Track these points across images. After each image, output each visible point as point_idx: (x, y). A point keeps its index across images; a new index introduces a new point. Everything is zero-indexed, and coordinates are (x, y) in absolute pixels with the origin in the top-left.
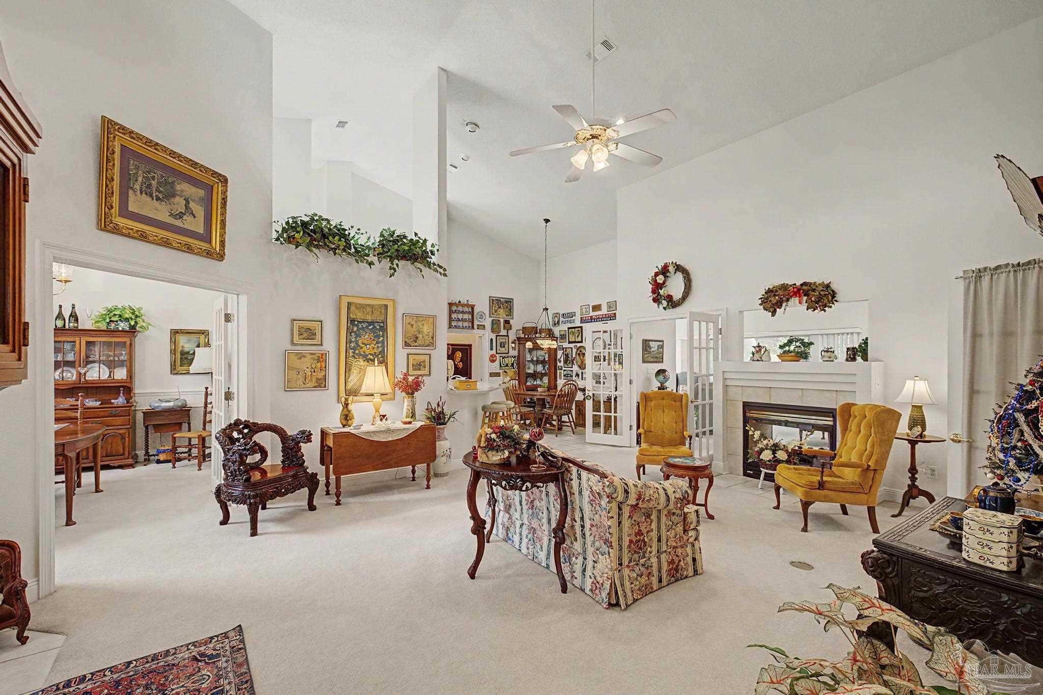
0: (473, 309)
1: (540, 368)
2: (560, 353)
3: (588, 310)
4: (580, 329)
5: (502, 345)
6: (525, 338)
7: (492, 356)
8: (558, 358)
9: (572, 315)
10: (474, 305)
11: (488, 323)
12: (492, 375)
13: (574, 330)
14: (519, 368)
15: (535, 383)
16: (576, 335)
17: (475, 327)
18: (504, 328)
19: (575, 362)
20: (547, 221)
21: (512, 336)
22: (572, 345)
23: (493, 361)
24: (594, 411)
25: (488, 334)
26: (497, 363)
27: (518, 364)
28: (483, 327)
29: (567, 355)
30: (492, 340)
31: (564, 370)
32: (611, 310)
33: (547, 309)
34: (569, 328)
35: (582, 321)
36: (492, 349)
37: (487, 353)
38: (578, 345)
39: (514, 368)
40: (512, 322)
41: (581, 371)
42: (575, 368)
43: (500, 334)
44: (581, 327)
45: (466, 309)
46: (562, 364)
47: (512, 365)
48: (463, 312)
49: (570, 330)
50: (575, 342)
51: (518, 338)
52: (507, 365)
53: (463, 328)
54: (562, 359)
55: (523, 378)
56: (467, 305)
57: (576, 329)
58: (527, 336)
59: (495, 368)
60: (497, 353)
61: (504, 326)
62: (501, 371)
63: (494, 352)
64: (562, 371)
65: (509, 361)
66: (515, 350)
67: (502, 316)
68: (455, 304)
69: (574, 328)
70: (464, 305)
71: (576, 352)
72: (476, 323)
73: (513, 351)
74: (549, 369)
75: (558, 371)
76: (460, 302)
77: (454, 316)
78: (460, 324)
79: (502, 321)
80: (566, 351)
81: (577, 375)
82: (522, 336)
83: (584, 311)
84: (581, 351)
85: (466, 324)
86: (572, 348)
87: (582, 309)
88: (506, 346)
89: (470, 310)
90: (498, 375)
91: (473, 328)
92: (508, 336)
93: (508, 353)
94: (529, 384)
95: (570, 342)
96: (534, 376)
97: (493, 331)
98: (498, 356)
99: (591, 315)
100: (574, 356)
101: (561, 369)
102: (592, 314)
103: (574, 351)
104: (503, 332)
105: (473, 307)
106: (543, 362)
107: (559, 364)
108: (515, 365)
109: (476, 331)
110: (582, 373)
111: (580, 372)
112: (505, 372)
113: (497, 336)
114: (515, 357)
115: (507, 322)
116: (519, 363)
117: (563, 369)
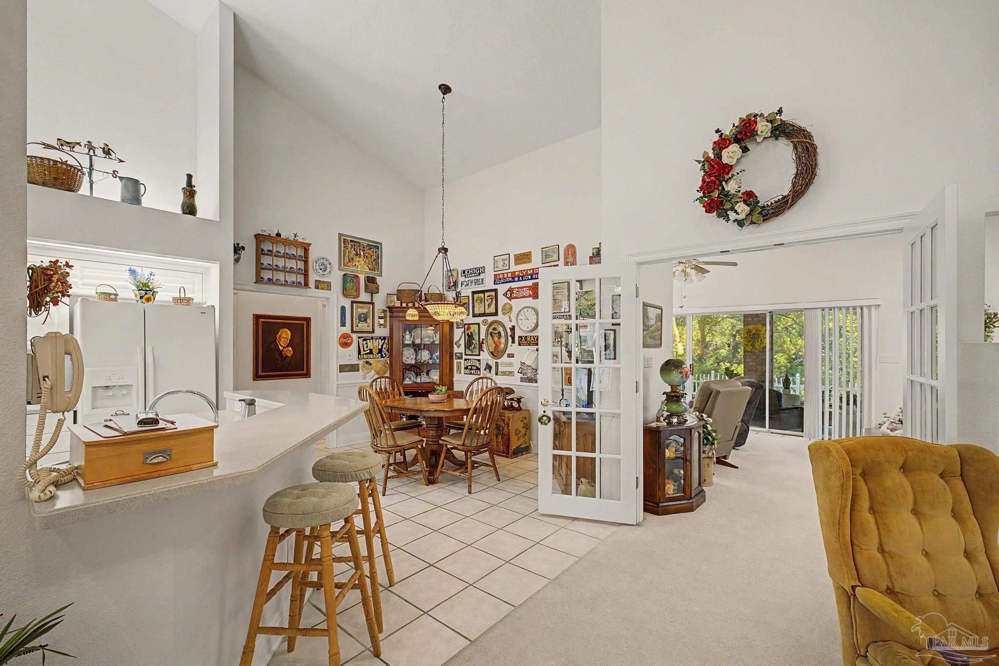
0: (306, 251)
1: (425, 355)
2: (458, 333)
3: (507, 262)
4: (493, 293)
5: (363, 318)
6: (401, 307)
7: (345, 336)
8: (456, 339)
9: (480, 271)
10: (310, 245)
11: (335, 278)
12: (343, 368)
13: (482, 295)
14: (391, 357)
15: (418, 380)
16: (487, 303)
17: (312, 284)
18: (366, 290)
19: (484, 346)
20: (445, 89)
21: (380, 302)
22: (479, 320)
23: (345, 345)
24: (555, 447)
25: (336, 299)
26: (354, 346)
27: (390, 350)
28: (328, 286)
29: (470, 337)
30: (343, 309)
31: (466, 360)
32: (548, 260)
33: (446, 250)
34: (474, 293)
35: (497, 280)
36: (343, 324)
37: (335, 330)
38: (490, 319)
39: (382, 357)
40: (379, 280)
41: (495, 361)
42: (485, 357)
43: (359, 300)
44: (496, 291)
45: (292, 251)
46: (462, 349)
47: (380, 351)
48: (286, 256)
49: (476, 296)
50: (484, 315)
51: (389, 308)
52: (371, 352)
53: (285, 284)
54: (462, 342)
55: (398, 373)
56: (295, 243)
57: (487, 294)
58: (404, 305)
59: (350, 355)
60: (353, 331)
61: (366, 286)
62: (361, 362)
63: (347, 329)
64: (462, 361)
65: (374, 345)
66: (385, 327)
67: (362, 269)
68: (268, 237)
69: (483, 292)
70: (287, 243)
71: (487, 330)
72: (313, 278)
73: (382, 329)
74: (441, 357)
75: (455, 361)
76: (278, 235)
77: (266, 260)
78: (281, 277)
79: (362, 278)
80: (469, 328)
81: (488, 367)
82: (398, 304)
83: (500, 264)
84: (495, 329)
85: (292, 278)
86: (479, 324)
87: (495, 262)
88: (370, 321)
89: (301, 252)
90: (354, 368)
91: (306, 285)
92: (373, 304)
93: (373, 332)
94: (407, 381)
95: (474, 316)
96: (418, 368)
97: (345, 293)
98: (355, 336)
99: (511, 270)
100: (483, 336)
101: (461, 358)
102: (514, 268)
103: (483, 329)
104: (364, 297)
105: (306, 248)
106: (430, 347)
107: (456, 350)
108: (384, 351)
109: (312, 291)
110: (497, 363)
111: (492, 362)
112: (367, 362)
113: (353, 302)
114: (384, 338)
115: (371, 280)
116: (392, 349)
117: (464, 357)
